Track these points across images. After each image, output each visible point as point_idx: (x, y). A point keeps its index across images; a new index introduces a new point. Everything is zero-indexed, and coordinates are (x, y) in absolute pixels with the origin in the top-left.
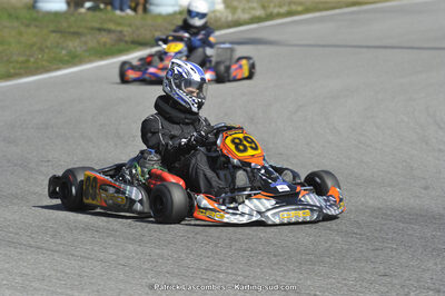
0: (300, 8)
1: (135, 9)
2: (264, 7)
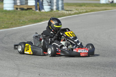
0: (89, 11)
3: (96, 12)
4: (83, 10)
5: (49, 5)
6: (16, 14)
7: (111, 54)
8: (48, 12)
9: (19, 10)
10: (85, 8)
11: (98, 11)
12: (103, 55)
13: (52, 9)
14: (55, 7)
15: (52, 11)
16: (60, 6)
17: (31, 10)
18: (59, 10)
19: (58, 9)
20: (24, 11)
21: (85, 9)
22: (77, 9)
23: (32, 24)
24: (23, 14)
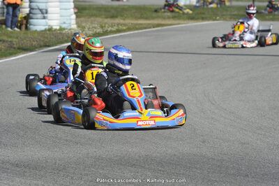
0: (124, 28)
1: (20, 28)
2: (102, 27)
5: (44, 18)
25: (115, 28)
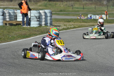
0: (77, 26)
3: (83, 28)
4: (71, 25)
5: (38, 21)
6: (6, 29)
7: (98, 69)
8: (37, 27)
9: (8, 25)
10: (73, 23)
11: (85, 27)
12: (91, 71)
13: (40, 25)
14: (43, 23)
15: (40, 27)
16: (49, 21)
17: (20, 26)
18: (47, 26)
19: (46, 24)
20: (13, 27)
21: (73, 25)
22: (66, 25)
23: (20, 39)
24: (12, 30)
25: (72, 26)
